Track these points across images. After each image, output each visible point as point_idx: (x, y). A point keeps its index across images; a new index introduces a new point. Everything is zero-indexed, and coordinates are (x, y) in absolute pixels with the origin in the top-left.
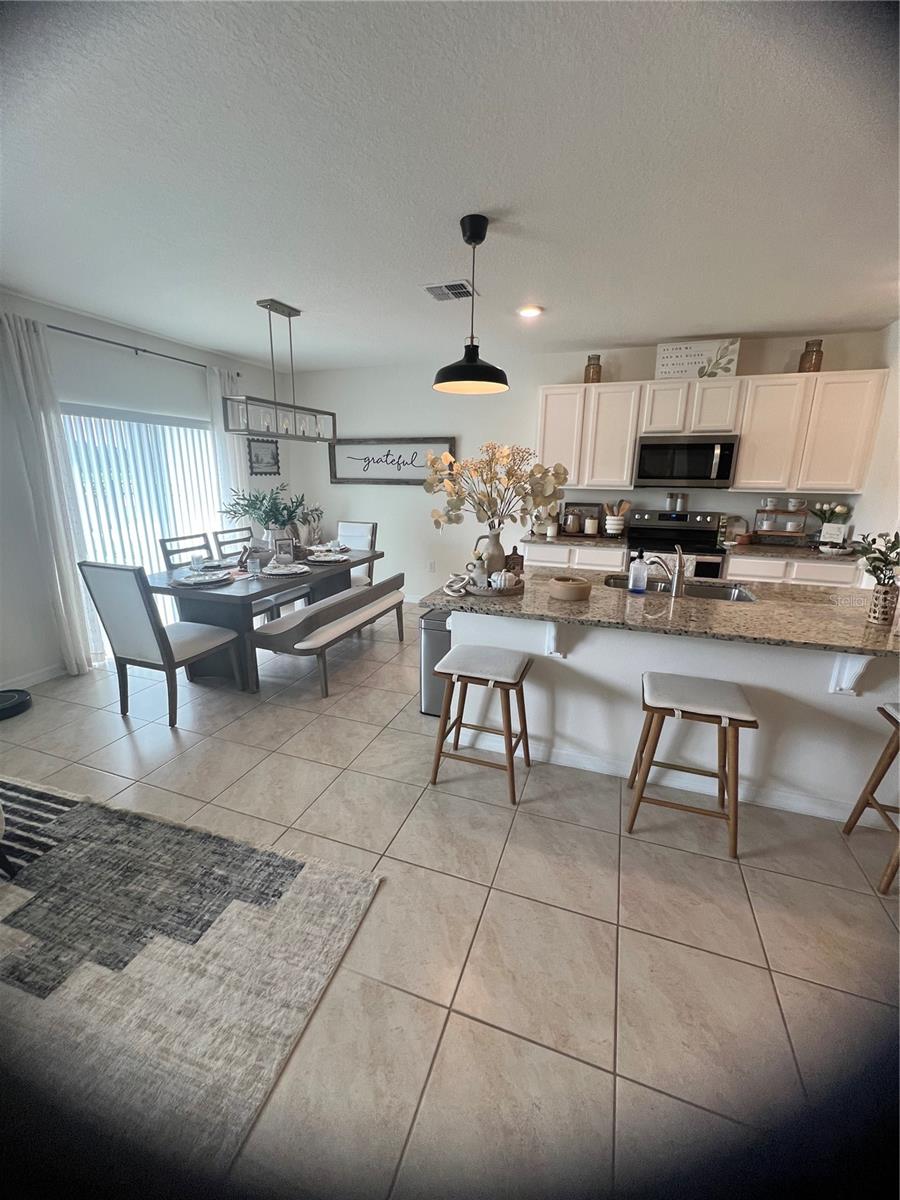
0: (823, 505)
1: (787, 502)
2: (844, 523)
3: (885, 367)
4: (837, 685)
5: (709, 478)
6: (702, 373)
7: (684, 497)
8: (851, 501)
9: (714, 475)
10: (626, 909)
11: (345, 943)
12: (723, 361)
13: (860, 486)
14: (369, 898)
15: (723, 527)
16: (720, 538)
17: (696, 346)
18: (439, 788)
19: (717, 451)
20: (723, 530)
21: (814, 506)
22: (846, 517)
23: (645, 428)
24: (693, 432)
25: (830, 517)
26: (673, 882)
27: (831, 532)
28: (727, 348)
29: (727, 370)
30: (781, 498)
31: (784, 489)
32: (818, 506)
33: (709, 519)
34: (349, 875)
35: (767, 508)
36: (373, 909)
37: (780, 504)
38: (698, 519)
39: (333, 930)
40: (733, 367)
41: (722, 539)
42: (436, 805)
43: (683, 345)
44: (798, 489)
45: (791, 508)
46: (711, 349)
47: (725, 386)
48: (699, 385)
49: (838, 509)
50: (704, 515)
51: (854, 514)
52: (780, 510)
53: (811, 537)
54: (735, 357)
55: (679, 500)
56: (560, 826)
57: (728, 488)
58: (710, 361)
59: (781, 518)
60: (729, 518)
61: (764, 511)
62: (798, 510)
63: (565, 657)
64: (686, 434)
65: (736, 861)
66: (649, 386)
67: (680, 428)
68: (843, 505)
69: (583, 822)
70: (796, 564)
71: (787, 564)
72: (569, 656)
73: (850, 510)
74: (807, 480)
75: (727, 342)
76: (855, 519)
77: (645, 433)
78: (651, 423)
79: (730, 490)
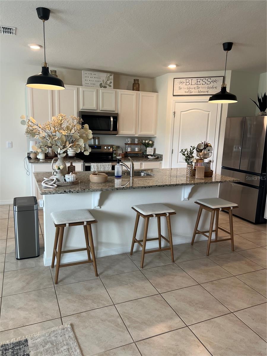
0: (145, 141)
1: (135, 140)
2: (152, 147)
3: (158, 92)
4: (184, 198)
5: (110, 130)
6: (101, 86)
7: (98, 138)
8: (153, 139)
9: (112, 129)
10: (158, 288)
11: (78, 351)
12: (108, 82)
13: (156, 134)
14: (72, 333)
15: (115, 151)
16: (114, 156)
17: (98, 74)
18: (60, 284)
19: (112, 119)
20: (115, 152)
21: (143, 141)
22: (152, 145)
23: (81, 107)
24: (101, 111)
25: (148, 145)
26: (164, 276)
27: (149, 151)
28: (109, 77)
29: (110, 86)
30: (133, 138)
31: (134, 135)
32: (144, 141)
33: (109, 148)
34: (53, 331)
35: (129, 143)
36: (77, 335)
37: (132, 141)
38: (105, 148)
39: (69, 351)
40: (112, 85)
41: (115, 156)
42: (65, 290)
43: (93, 73)
44: (139, 135)
45: (136, 142)
46: (104, 76)
47: (110, 92)
48: (101, 90)
49: (150, 142)
50: (108, 146)
51: (155, 144)
52: (132, 143)
53: (143, 153)
54: (112, 81)
55: (97, 140)
56: (120, 276)
57: (116, 135)
58: (103, 81)
59: (133, 146)
60: (116, 147)
61: (128, 144)
62: (138, 143)
63: (100, 208)
64: (98, 111)
65: (174, 263)
66: (81, 89)
67: (96, 109)
68: (151, 141)
69: (126, 271)
70: (143, 163)
71: (141, 163)
72: (102, 207)
73: (153, 142)
74: (141, 132)
75: (109, 74)
76: (156, 145)
77: (81, 109)
78: (84, 106)
79: (117, 135)
